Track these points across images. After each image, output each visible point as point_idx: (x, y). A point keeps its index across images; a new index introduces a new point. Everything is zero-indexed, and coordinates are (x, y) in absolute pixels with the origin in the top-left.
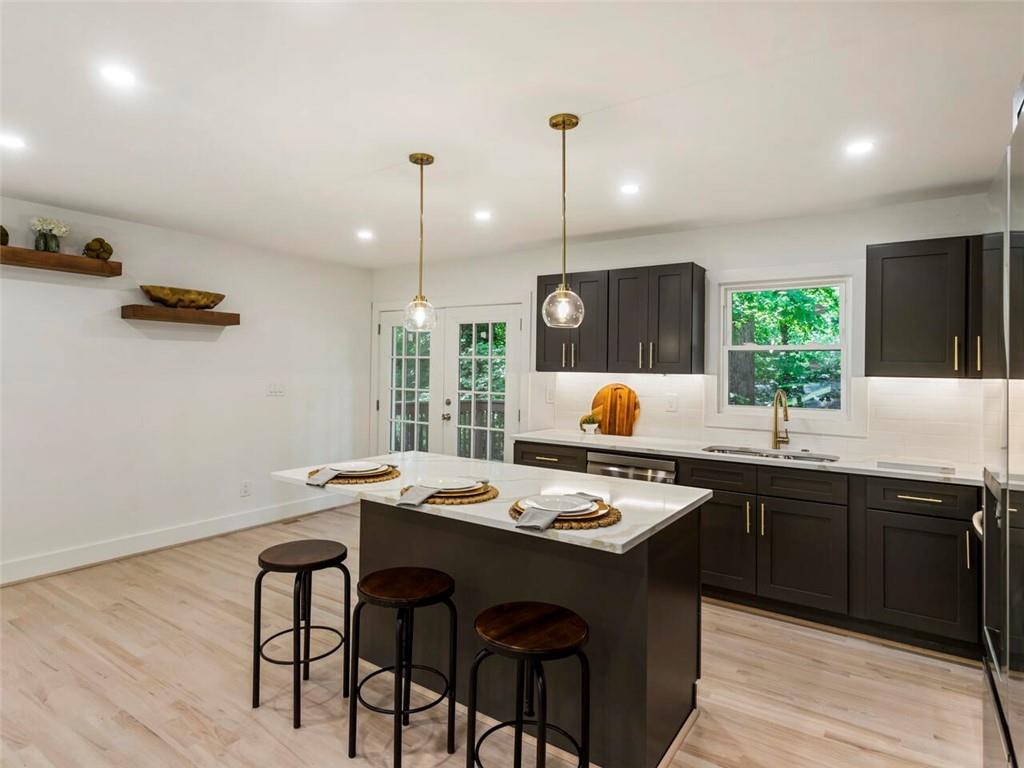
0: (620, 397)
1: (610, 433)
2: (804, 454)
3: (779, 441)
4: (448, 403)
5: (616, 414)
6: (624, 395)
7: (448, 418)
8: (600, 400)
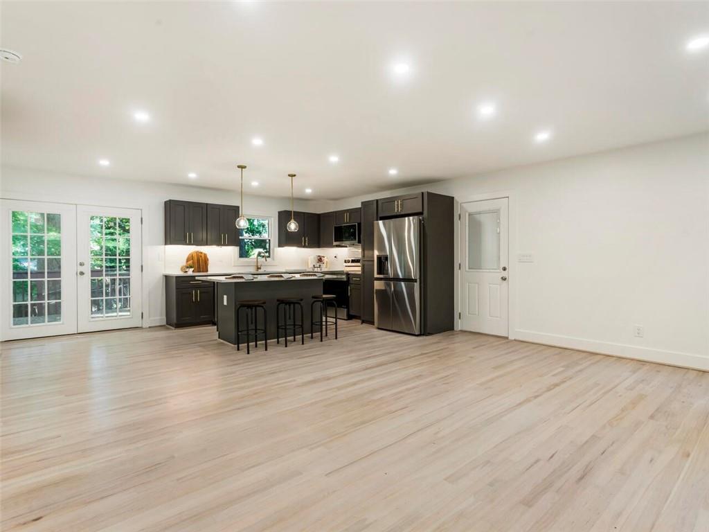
0: (201, 256)
1: (198, 272)
3: (258, 268)
4: (81, 264)
5: (200, 263)
6: (203, 256)
7: (82, 273)
8: (190, 258)
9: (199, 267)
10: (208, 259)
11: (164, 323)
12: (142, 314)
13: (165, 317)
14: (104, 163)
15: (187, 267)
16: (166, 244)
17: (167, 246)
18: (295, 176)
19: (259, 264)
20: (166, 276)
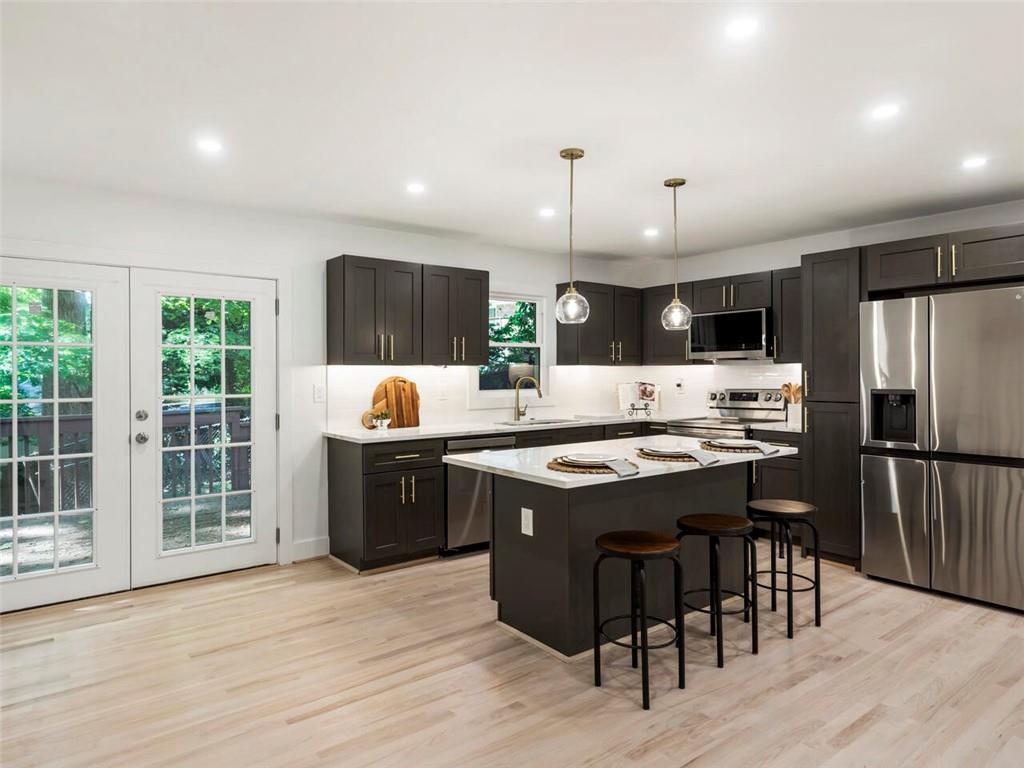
0: (404, 390)
1: (399, 427)
2: (532, 421)
3: (520, 414)
4: (141, 416)
5: (401, 406)
6: (407, 387)
7: (142, 439)
8: (382, 394)
9: (400, 415)
10: (418, 396)
11: (325, 551)
12: (278, 531)
13: (326, 537)
14: (210, 146)
15: (377, 417)
16: (329, 363)
17: (332, 368)
18: (682, 183)
19: (522, 405)
20: (329, 439)
